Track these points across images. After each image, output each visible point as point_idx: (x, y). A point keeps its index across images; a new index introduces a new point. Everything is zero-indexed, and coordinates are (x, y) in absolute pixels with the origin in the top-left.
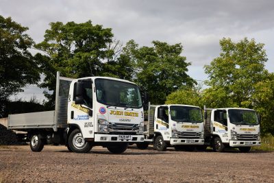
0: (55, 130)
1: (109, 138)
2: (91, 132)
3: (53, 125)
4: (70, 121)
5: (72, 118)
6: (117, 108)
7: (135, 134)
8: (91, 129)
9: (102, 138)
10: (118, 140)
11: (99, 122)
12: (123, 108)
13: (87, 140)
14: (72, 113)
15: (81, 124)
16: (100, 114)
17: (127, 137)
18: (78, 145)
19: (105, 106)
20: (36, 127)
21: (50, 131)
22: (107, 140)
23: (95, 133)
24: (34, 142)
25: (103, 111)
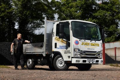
0: (44, 55)
1: (81, 61)
2: (69, 57)
3: (43, 52)
4: (54, 49)
5: (56, 47)
6: (86, 41)
7: (97, 58)
8: (69, 55)
9: (77, 61)
10: (87, 62)
11: (74, 50)
12: (89, 41)
13: (66, 62)
14: (56, 44)
15: (62, 51)
16: (75, 45)
17: (93, 60)
18: (59, 65)
19: (78, 40)
20: (31, 53)
21: (40, 56)
22: (80, 63)
23: (72, 58)
24: (29, 63)
25: (77, 43)
